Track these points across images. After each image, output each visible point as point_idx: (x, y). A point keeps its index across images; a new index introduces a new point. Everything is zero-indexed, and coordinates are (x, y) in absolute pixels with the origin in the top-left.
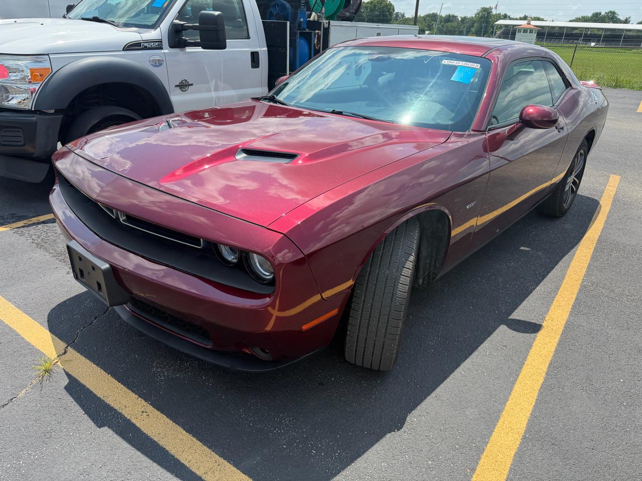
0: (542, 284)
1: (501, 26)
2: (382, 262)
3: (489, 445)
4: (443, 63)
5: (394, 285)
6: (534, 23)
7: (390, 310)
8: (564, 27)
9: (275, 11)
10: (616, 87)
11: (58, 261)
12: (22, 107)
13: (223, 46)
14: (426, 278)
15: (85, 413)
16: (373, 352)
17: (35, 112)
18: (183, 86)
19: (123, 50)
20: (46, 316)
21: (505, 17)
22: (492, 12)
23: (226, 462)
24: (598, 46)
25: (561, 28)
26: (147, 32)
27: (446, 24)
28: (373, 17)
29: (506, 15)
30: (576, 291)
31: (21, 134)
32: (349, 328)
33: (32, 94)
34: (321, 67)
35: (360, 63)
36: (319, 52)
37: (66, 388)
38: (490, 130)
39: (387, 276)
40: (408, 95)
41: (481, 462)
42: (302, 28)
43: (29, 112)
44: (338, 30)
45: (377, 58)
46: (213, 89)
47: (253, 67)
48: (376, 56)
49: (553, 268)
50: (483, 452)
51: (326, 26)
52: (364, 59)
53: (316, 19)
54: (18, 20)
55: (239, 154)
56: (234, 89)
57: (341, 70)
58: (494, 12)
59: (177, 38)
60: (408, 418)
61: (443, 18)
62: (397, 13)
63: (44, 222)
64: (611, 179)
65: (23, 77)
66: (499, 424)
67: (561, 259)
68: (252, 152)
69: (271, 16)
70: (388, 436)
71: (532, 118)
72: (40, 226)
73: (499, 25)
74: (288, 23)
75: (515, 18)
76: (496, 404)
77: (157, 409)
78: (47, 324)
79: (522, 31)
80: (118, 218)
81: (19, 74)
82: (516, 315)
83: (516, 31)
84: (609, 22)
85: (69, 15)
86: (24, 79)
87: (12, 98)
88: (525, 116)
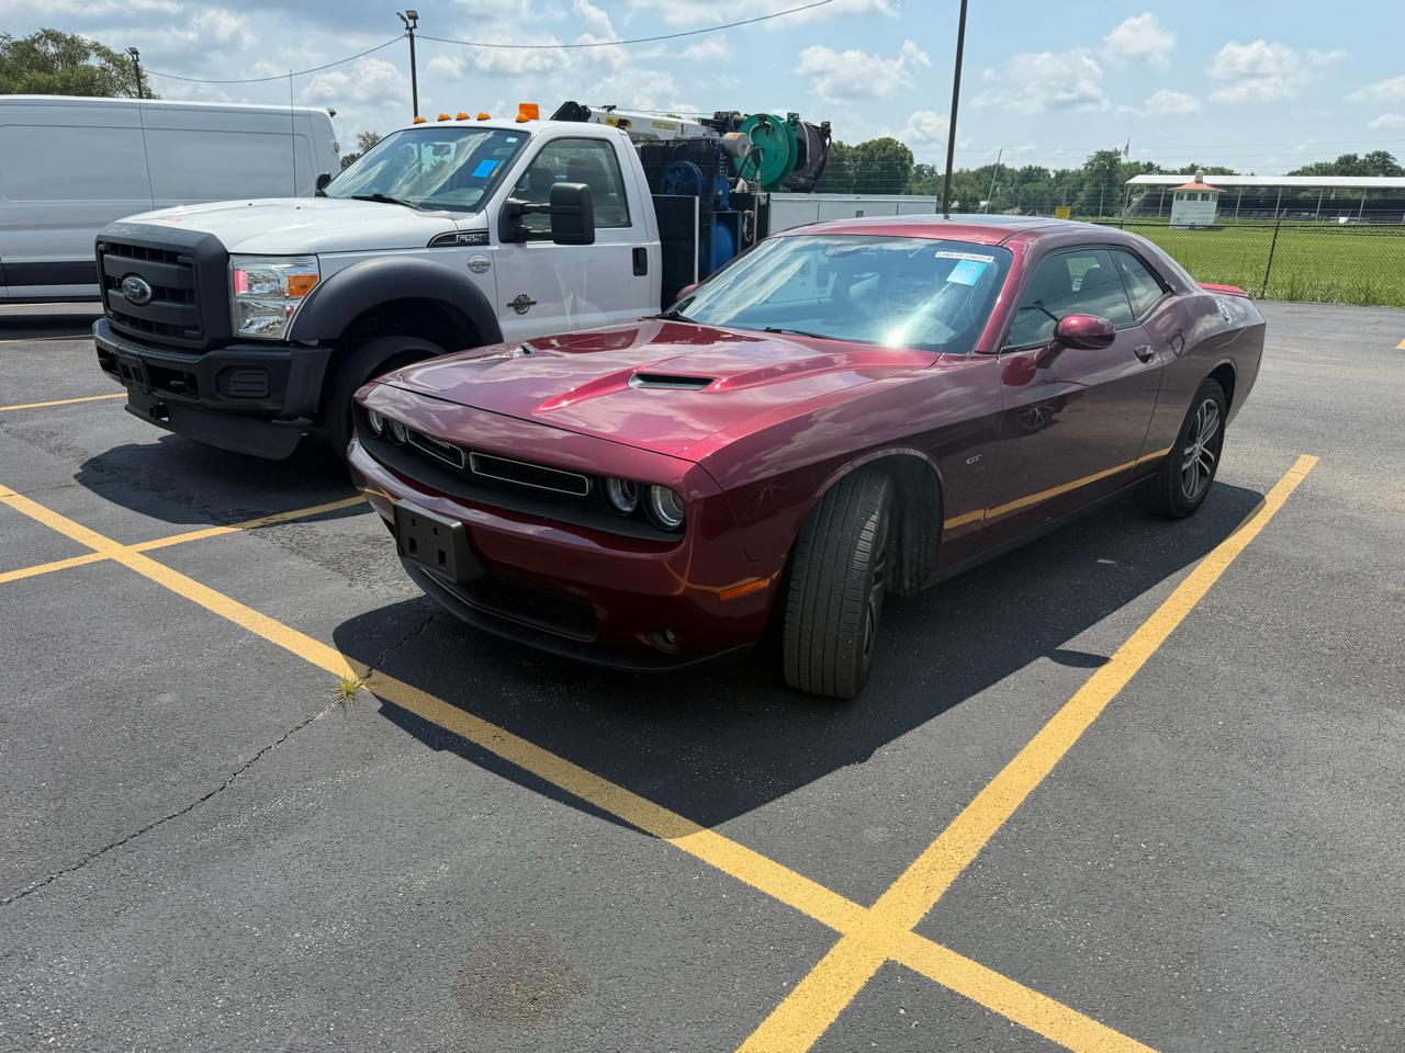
1: (1140, 188)
3: (992, 783)
4: (937, 256)
5: (850, 553)
6: (1209, 180)
7: (844, 586)
8: (1277, 187)
9: (675, 179)
11: (329, 571)
12: (269, 335)
13: (589, 239)
14: (915, 577)
15: (414, 737)
16: (823, 655)
17: (290, 344)
18: (521, 305)
19: (428, 246)
20: (331, 636)
21: (1150, 169)
22: (1119, 160)
23: (616, 786)
24: (1353, 223)
25: (1271, 188)
26: (464, 217)
27: (1025, 185)
29: (1150, 164)
30: (1181, 617)
31: (264, 379)
32: (787, 619)
33: (287, 315)
36: (751, 243)
37: (381, 712)
38: (1005, 352)
39: (840, 540)
41: (978, 799)
42: (721, 205)
43: (282, 343)
44: (785, 207)
46: (568, 311)
47: (636, 274)
51: (764, 201)
53: (746, 190)
54: (255, 202)
55: (633, 379)
56: (604, 309)
58: (1124, 160)
59: (513, 227)
60: (876, 752)
61: (1018, 173)
62: (920, 166)
63: (294, 521)
64: (1299, 462)
65: (274, 289)
66: (1014, 762)
68: (649, 378)
69: (668, 187)
70: (845, 768)
71: (1074, 333)
72: (288, 526)
73: (1136, 185)
74: (697, 199)
75: (1170, 170)
76: (1013, 743)
77: (515, 734)
78: (333, 644)
79: (1185, 198)
80: (468, 466)
81: (267, 285)
82: (1068, 646)
83: (1172, 196)
84: (1375, 175)
85: (327, 190)
86: (278, 293)
87: (251, 324)
88: (1062, 332)
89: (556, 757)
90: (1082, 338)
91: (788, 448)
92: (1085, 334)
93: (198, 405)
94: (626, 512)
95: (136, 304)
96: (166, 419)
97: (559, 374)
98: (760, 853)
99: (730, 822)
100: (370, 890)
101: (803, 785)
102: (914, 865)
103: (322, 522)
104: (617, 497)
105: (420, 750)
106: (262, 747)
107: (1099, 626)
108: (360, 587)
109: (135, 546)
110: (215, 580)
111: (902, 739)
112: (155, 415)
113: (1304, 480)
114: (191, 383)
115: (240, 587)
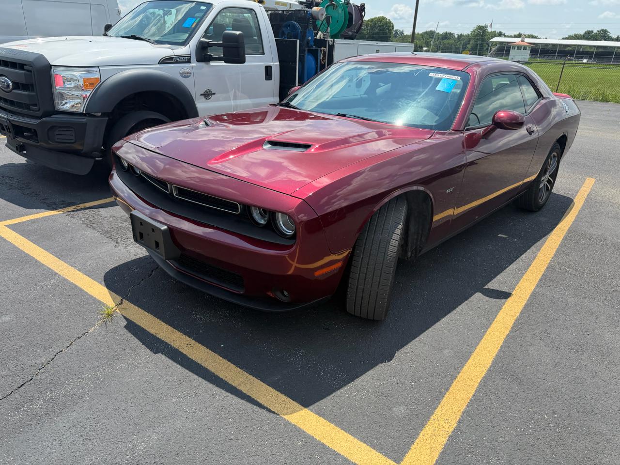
0: (514, 263)
1: (496, 43)
2: (377, 228)
3: (460, 374)
4: (430, 75)
5: (386, 247)
6: (527, 40)
7: (383, 266)
8: (557, 44)
9: (287, 31)
10: (603, 100)
11: (106, 238)
12: (74, 110)
13: (242, 61)
14: (414, 251)
15: (143, 344)
16: (369, 301)
17: (85, 115)
18: (207, 95)
19: (159, 63)
20: (103, 278)
21: (500, 34)
22: (487, 30)
23: (254, 378)
24: (589, 62)
25: (554, 45)
26: (178, 48)
27: (444, 41)
28: (373, 34)
29: (500, 32)
30: (544, 269)
31: (73, 133)
32: (350, 281)
33: (84, 100)
34: (325, 81)
35: (360, 77)
36: (324, 68)
37: (125, 327)
38: (467, 130)
39: (381, 240)
40: (400, 101)
41: (453, 385)
42: (310, 45)
43: (81, 114)
44: (342, 47)
45: (376, 71)
46: (232, 98)
47: (266, 79)
48: (375, 70)
49: (526, 251)
50: (455, 379)
51: (331, 43)
52: (365, 72)
53: (322, 38)
54: (68, 37)
55: (266, 144)
56: (250, 97)
57: (343, 84)
58: (489, 30)
59: (203, 54)
60: (396, 354)
61: (441, 35)
62: (396, 30)
63: (90, 208)
64: (586, 182)
65: (76, 85)
66: (470, 361)
67: (533, 245)
68: (274, 144)
69: (283, 34)
70: (380, 365)
71: (502, 121)
72: (87, 211)
73: (494, 42)
74: (298, 41)
75: (509, 35)
76: (468, 348)
77: (199, 342)
78: (103, 283)
79: (516, 48)
80: (172, 193)
81: (73, 83)
82: (490, 286)
83: (510, 47)
84: (601, 40)
85: (109, 33)
86: (77, 87)
87: (66, 103)
88: (497, 120)
89: (221, 358)
90: (507, 123)
91: (350, 188)
92: (509, 121)
93: (39, 146)
94: (260, 224)
95: (6, 92)
96: (25, 152)
97: (227, 138)
98: (336, 425)
99: (318, 403)
100: (110, 454)
101: (358, 377)
102: (422, 432)
103: (104, 209)
104: (256, 216)
105: (145, 351)
106: (58, 351)
107: (504, 274)
108: (121, 247)
109: (4, 222)
110: (44, 243)
111: (409, 345)
112: (19, 149)
113: (590, 192)
114: (33, 133)
115: (57, 247)
